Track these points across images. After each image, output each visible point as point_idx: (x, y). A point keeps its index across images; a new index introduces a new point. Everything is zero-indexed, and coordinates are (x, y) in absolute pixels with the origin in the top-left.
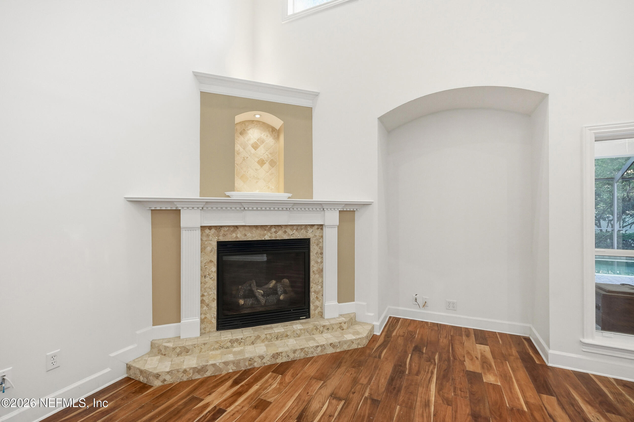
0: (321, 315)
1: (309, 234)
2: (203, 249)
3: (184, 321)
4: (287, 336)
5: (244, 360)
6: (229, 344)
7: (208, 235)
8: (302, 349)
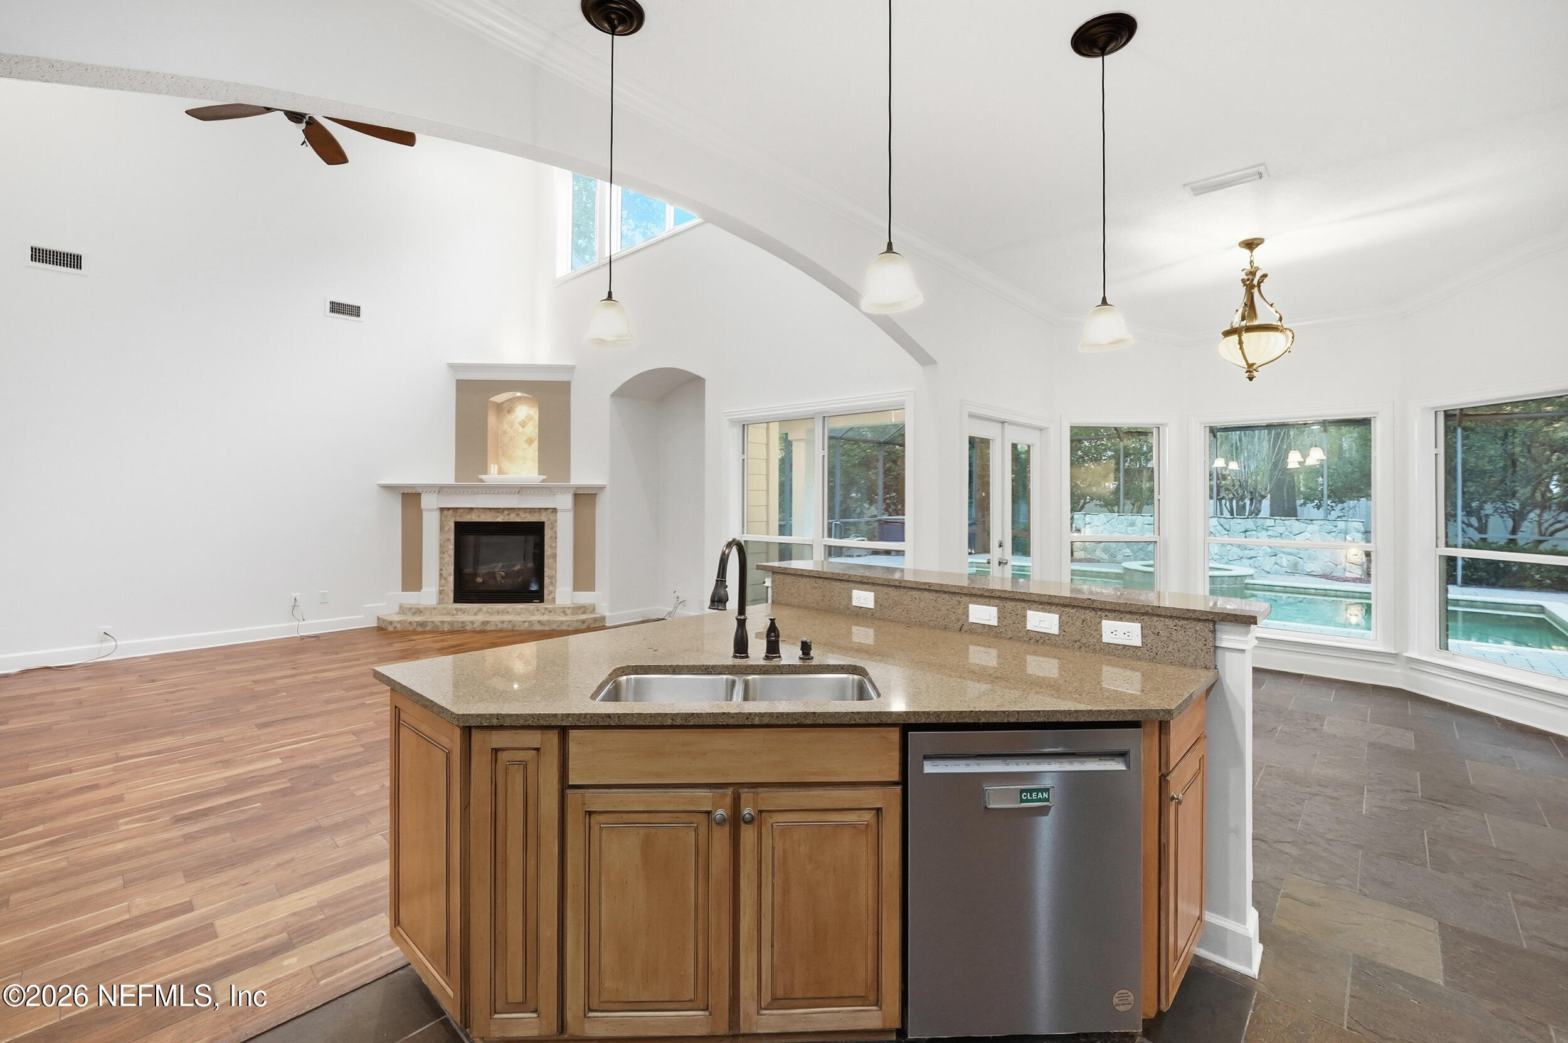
0: (554, 599)
1: (542, 518)
2: (442, 528)
3: (424, 589)
4: (508, 612)
5: (458, 622)
6: (454, 612)
7: (446, 516)
8: (510, 622)
